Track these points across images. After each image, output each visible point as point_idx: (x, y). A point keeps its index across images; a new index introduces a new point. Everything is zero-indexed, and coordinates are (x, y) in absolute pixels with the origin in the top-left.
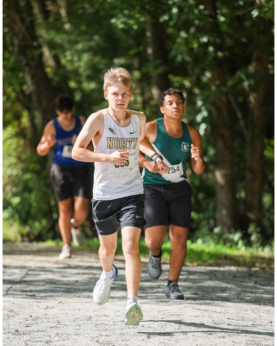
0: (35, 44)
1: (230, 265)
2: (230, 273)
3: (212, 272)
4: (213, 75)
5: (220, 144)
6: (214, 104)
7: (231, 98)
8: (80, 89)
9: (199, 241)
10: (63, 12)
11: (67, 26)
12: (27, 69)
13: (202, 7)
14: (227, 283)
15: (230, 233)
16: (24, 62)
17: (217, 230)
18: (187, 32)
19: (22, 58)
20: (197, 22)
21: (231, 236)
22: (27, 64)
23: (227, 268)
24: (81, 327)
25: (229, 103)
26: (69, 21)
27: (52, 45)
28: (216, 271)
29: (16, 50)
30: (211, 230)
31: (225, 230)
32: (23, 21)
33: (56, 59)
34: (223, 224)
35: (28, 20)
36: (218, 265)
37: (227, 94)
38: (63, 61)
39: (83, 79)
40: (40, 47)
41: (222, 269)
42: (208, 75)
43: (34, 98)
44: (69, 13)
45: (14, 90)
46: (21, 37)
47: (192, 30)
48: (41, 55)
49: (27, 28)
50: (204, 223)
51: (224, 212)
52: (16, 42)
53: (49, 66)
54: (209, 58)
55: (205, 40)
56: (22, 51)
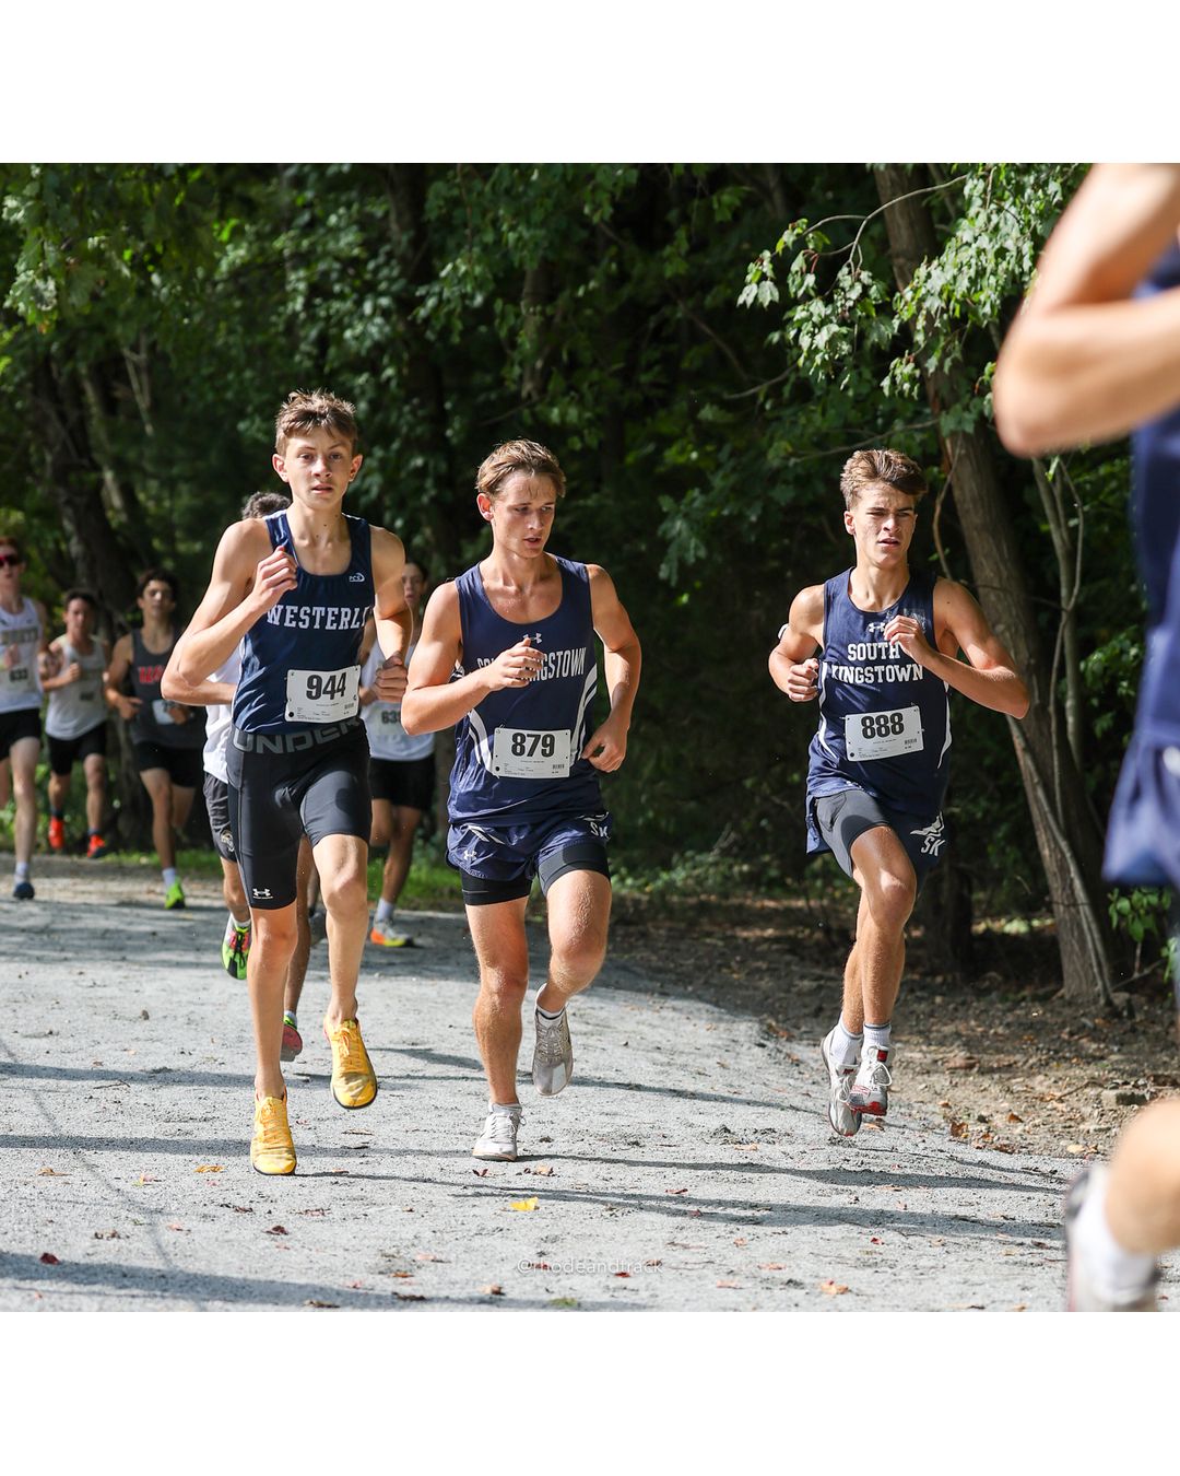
4: (436, 534)
8: (175, 555)
10: (143, 402)
11: (149, 429)
12: (69, 511)
13: (415, 401)
16: (62, 499)
18: (386, 447)
19: (61, 491)
22: (69, 502)
26: (153, 422)
27: (120, 465)
28: (431, 919)
29: (48, 473)
32: (63, 417)
33: (128, 492)
35: (73, 415)
38: (141, 497)
39: (178, 534)
40: (97, 468)
43: (81, 568)
44: (155, 406)
45: (42, 552)
46: (57, 448)
47: (395, 446)
48: (101, 483)
49: (71, 433)
52: (49, 458)
53: (112, 507)
54: (425, 499)
55: (419, 462)
56: (61, 476)
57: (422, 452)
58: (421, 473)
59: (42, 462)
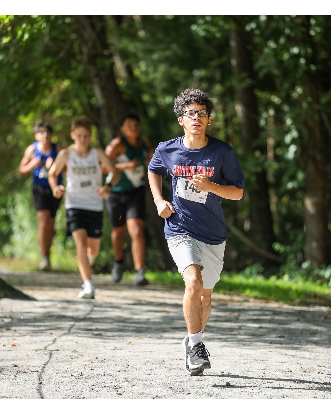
0: (106, 52)
1: (321, 305)
2: (321, 314)
3: (300, 312)
4: (304, 91)
5: (311, 168)
6: (305, 123)
7: (325, 117)
8: (156, 105)
9: (286, 277)
11: (142, 34)
12: (96, 80)
14: (317, 325)
15: (320, 268)
16: (93, 73)
17: (305, 265)
18: (277, 42)
19: (91, 68)
20: (287, 31)
21: (322, 273)
22: (97, 75)
23: (317, 308)
24: (153, 372)
25: (322, 123)
26: (144, 28)
27: (125, 55)
28: (304, 311)
29: (85, 58)
30: (299, 265)
31: (315, 265)
32: (93, 26)
33: (129, 70)
34: (313, 259)
35: (99, 25)
36: (307, 304)
37: (319, 112)
38: (137, 72)
39: (158, 92)
40: (111, 56)
41: (311, 309)
42: (299, 90)
43: (104, 112)
45: (81, 104)
46: (90, 44)
47: (282, 40)
48: (112, 65)
50: (291, 257)
51: (314, 245)
52: (85, 50)
53: (120, 78)
54: (300, 71)
55: (295, 50)
56: (92, 60)
57: (297, 44)
58: (296, 57)
59: (81, 53)
